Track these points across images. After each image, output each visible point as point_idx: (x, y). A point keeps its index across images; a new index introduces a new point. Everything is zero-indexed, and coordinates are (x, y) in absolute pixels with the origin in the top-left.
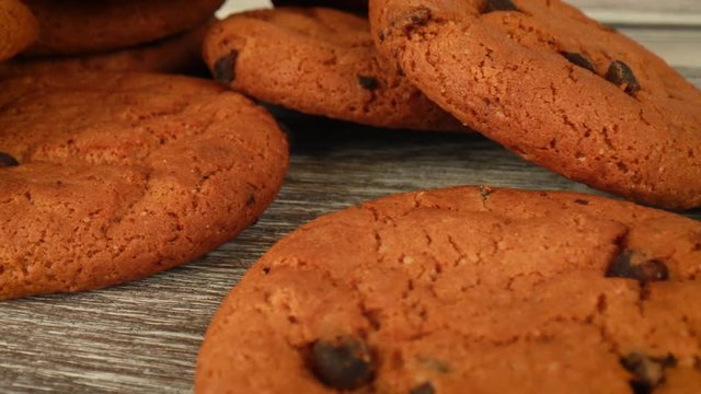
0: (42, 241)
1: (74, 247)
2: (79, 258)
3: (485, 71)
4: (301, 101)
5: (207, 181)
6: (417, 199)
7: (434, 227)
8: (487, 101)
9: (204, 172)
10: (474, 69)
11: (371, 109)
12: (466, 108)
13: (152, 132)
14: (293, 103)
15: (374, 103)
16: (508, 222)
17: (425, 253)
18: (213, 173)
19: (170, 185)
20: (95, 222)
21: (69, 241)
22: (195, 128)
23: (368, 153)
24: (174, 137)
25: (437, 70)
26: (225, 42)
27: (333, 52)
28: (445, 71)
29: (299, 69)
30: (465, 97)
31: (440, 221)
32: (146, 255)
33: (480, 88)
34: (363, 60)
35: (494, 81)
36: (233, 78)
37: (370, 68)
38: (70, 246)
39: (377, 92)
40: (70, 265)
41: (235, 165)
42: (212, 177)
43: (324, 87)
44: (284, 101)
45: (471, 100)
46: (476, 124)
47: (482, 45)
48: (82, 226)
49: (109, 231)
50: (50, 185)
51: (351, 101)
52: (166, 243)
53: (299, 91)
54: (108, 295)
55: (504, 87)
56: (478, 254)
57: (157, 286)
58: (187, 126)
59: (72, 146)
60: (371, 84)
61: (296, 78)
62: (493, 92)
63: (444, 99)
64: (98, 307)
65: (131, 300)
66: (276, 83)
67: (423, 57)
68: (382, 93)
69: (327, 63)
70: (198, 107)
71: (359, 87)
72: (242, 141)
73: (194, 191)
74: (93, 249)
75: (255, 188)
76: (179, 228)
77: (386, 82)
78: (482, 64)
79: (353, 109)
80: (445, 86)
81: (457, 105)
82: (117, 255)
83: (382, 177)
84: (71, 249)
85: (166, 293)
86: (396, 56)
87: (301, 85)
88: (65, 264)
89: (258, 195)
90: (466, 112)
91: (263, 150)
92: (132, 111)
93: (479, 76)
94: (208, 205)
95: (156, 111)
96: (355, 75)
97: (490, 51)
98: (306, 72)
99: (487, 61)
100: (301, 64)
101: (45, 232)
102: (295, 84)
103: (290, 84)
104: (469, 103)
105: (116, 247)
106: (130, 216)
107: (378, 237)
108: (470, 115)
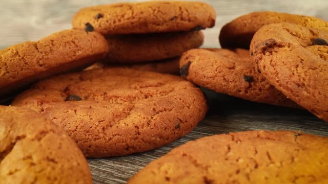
0: (76, 130)
1: (89, 135)
2: (90, 140)
3: (298, 70)
4: (215, 86)
5: (157, 115)
6: (259, 134)
7: (261, 146)
8: (299, 85)
9: (157, 111)
10: (293, 69)
11: (249, 92)
12: (288, 88)
13: (142, 93)
14: (212, 86)
15: (250, 89)
16: (304, 149)
17: (252, 159)
18: (161, 111)
19: (139, 114)
20: (100, 125)
21: (87, 132)
22: (162, 93)
23: (251, 117)
24: (152, 96)
25: (274, 69)
26: (187, 58)
27: (234, 64)
28: (278, 69)
29: (216, 71)
30: (287, 83)
31: (265, 144)
32: (121, 144)
33: (295, 78)
34: (248, 68)
35: (303, 75)
36: (187, 75)
37: (251, 72)
38: (87, 134)
39: (252, 83)
40: (86, 143)
41: (173, 110)
42: (160, 113)
43: (226, 79)
44: (208, 86)
45: (290, 84)
46: (293, 97)
47: (299, 57)
48: (94, 126)
49: (106, 130)
50: (87, 108)
51: (239, 87)
52: (131, 140)
53: (215, 81)
54: (103, 161)
55: (308, 78)
56: (281, 163)
57: (127, 161)
58: (158, 92)
59: (106, 95)
60: (250, 79)
61: (214, 75)
62: (302, 80)
63: (277, 84)
64: (96, 165)
65: (112, 165)
66: (205, 77)
67: (269, 63)
68: (255, 85)
69: (230, 68)
70: (168, 85)
71: (243, 80)
72: (180, 99)
73: (150, 118)
74: (97, 137)
75: (181, 121)
76: (139, 134)
77: (258, 79)
78: (297, 66)
79: (240, 91)
80: (278, 78)
81: (283, 87)
82: (108, 142)
83: (254, 128)
84: (87, 135)
85: (129, 164)
86: (257, 63)
87: (216, 78)
88: (84, 142)
89: (182, 125)
90: (288, 91)
91: (190, 105)
92: (138, 85)
93: (295, 72)
94: (155, 125)
95: (148, 85)
96: (242, 74)
97: (302, 60)
98: (220, 72)
99: (300, 65)
100: (217, 68)
101: (77, 126)
102: (213, 77)
103: (211, 77)
104: (289, 86)
105: (107, 138)
106: (117, 125)
107: (229, 148)
108: (290, 92)
